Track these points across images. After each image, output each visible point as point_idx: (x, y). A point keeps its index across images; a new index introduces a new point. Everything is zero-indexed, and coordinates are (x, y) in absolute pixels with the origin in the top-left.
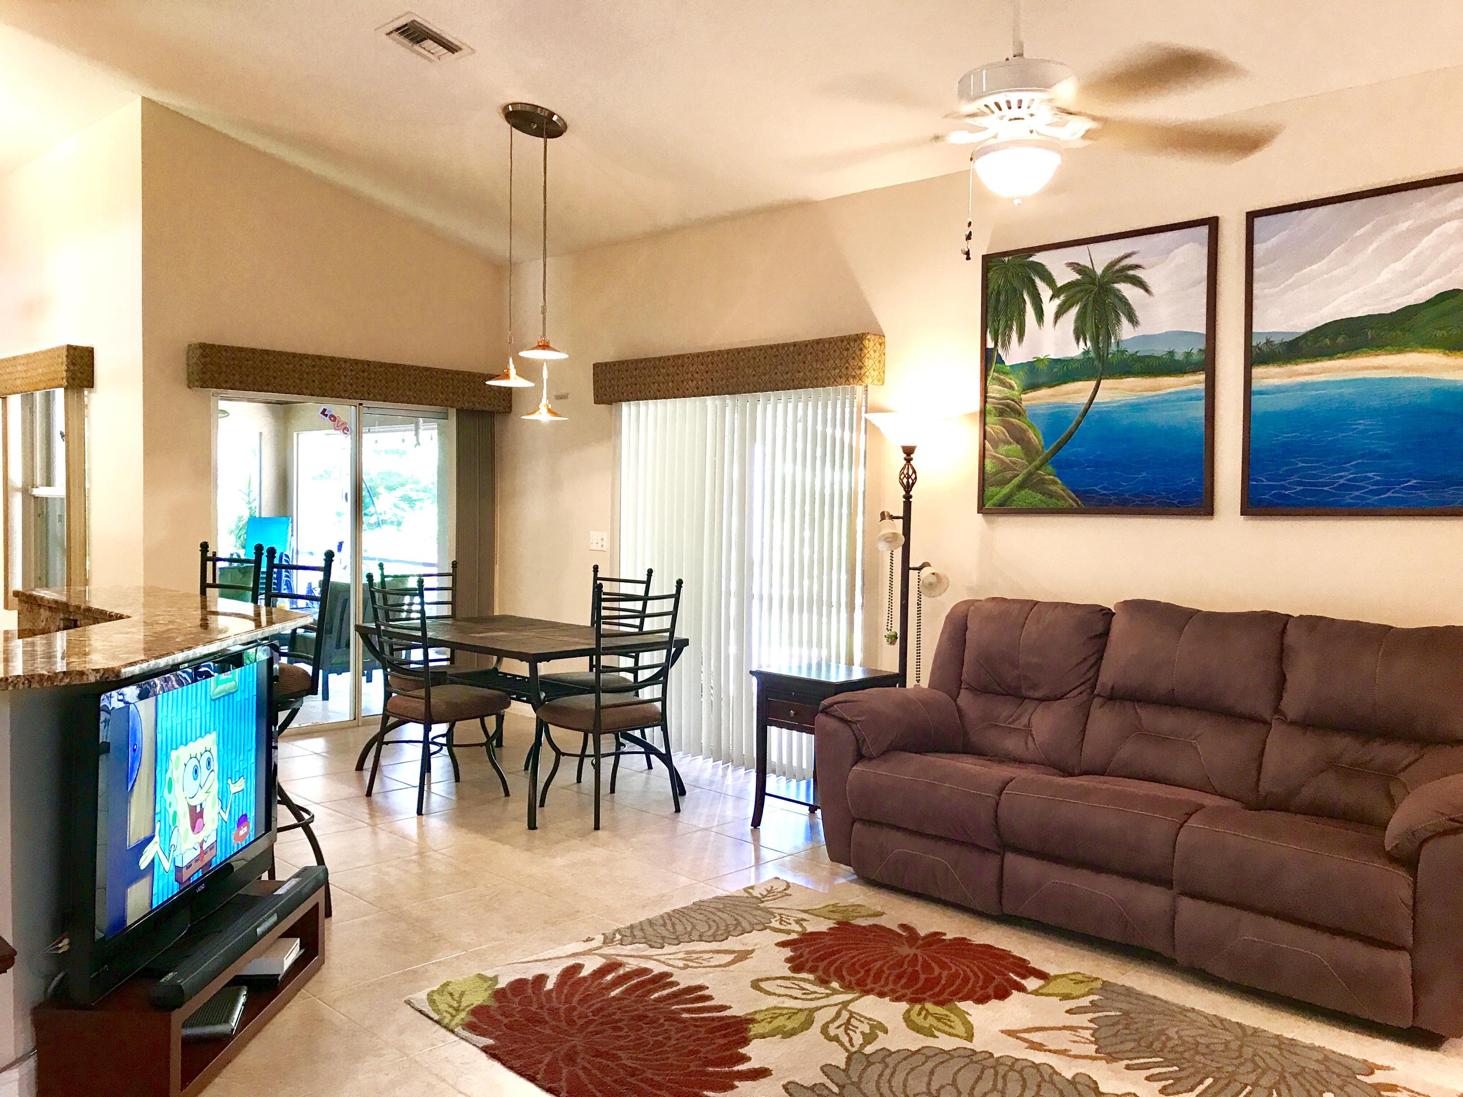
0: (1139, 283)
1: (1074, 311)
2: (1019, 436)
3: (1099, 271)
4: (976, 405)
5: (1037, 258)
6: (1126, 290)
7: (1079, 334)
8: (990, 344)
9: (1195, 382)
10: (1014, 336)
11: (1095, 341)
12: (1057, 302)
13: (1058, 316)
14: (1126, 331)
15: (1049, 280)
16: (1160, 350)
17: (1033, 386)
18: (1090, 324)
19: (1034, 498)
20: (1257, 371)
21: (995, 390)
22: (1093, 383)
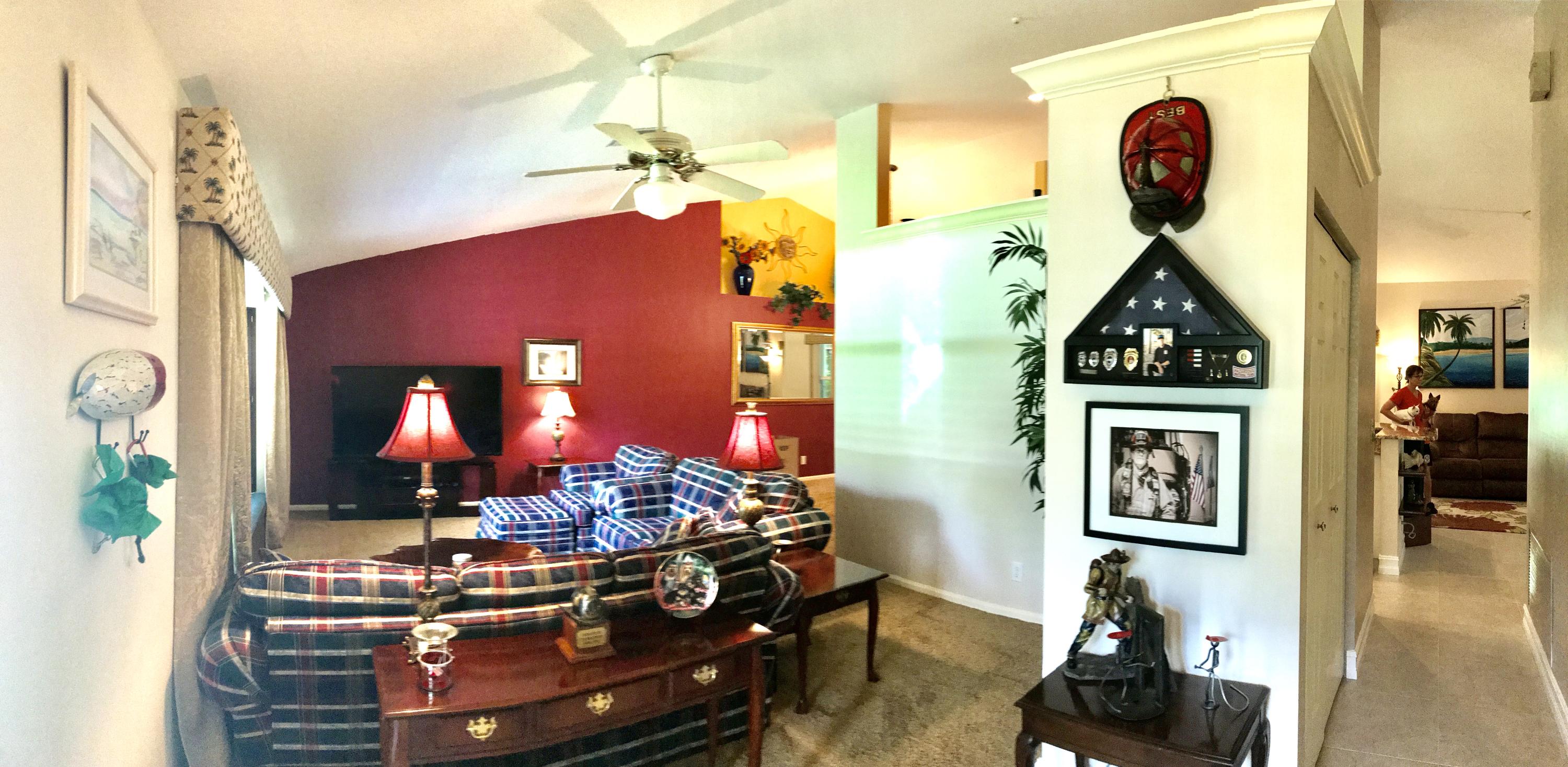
0: (1472, 323)
1: (1451, 329)
2: (1432, 364)
3: (1459, 318)
4: (1417, 354)
5: (1438, 312)
6: (1468, 324)
7: (1453, 335)
8: (1422, 336)
9: (1490, 352)
10: (1431, 335)
11: (1458, 338)
12: (1445, 326)
13: (1446, 329)
14: (1468, 336)
15: (1442, 319)
16: (1479, 342)
17: (1436, 350)
18: (1456, 334)
19: (1439, 383)
20: (1507, 350)
21: (1424, 350)
22: (1457, 351)
